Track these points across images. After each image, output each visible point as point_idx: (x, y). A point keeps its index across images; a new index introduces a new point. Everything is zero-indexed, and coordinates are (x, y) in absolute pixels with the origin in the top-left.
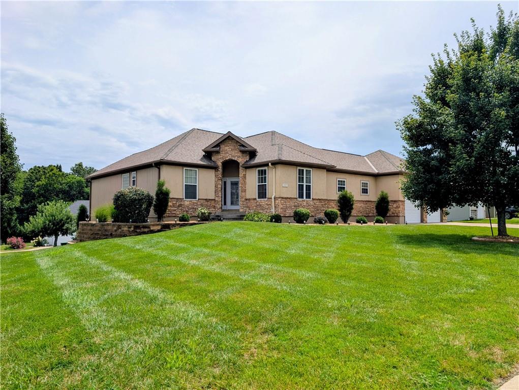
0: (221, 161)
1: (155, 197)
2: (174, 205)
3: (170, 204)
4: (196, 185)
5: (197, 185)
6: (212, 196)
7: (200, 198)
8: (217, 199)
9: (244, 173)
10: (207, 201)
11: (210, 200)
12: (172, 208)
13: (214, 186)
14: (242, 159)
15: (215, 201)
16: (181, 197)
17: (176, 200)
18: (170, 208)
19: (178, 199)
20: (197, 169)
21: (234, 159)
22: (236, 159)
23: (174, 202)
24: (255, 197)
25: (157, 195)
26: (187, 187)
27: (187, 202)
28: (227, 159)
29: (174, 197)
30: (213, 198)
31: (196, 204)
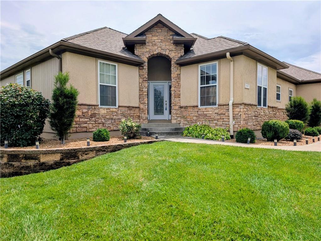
0: (147, 56)
1: (52, 102)
2: (84, 115)
3: (78, 113)
4: (115, 87)
5: (117, 86)
6: (135, 103)
7: (121, 105)
8: (142, 106)
9: (178, 72)
10: (130, 110)
11: (133, 107)
12: (81, 120)
13: (138, 89)
14: (175, 54)
15: (140, 110)
16: (94, 103)
17: (87, 107)
18: (78, 119)
19: (90, 105)
20: (116, 64)
21: (164, 53)
22: (167, 53)
23: (85, 111)
24: (195, 104)
25: (56, 97)
26: (103, 89)
27: (103, 110)
28: (155, 53)
29: (84, 102)
30: (137, 105)
31: (115, 114)
